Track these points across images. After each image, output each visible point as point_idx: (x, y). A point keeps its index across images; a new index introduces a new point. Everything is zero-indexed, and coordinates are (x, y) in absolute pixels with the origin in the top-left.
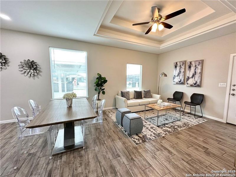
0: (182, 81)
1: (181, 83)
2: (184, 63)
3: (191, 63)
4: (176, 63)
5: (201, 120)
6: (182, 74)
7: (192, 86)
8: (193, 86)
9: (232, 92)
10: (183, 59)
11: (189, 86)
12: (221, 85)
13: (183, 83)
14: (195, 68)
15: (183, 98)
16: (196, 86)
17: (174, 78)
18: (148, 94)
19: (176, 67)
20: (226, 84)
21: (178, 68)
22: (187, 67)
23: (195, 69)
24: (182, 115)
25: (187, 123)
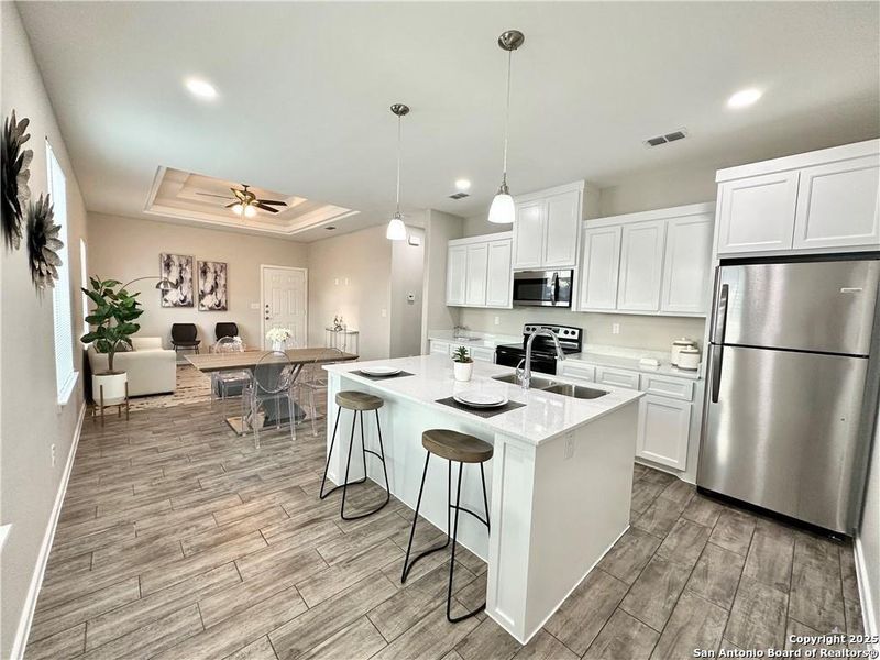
0: (189, 300)
1: (185, 304)
2: (191, 261)
3: (205, 263)
4: (169, 257)
6: (186, 284)
7: (211, 309)
8: (214, 310)
9: (267, 315)
10: (187, 252)
11: (204, 311)
12: (254, 305)
13: (191, 305)
16: (218, 310)
19: (168, 265)
20: (257, 303)
21: (175, 269)
22: (198, 271)
23: (216, 278)
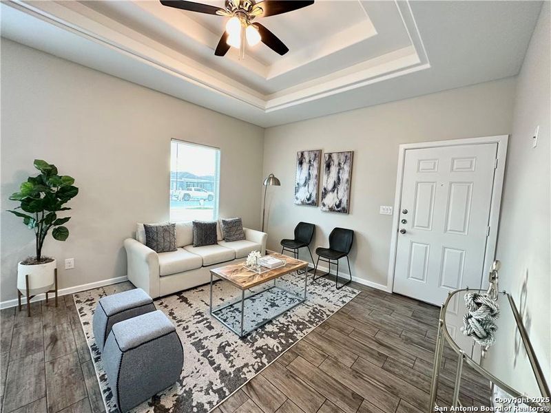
0: (314, 198)
2: (318, 154)
3: (330, 156)
4: (302, 154)
5: (348, 293)
6: (313, 182)
7: (331, 210)
8: (334, 211)
9: (403, 227)
10: (315, 146)
11: (325, 211)
12: (384, 210)
13: (314, 204)
14: (339, 169)
15: (315, 239)
16: (339, 211)
17: (297, 191)
18: (234, 231)
19: (301, 163)
20: (391, 208)
21: (305, 166)
22: (324, 166)
23: (339, 173)
24: (312, 283)
25: (319, 308)
